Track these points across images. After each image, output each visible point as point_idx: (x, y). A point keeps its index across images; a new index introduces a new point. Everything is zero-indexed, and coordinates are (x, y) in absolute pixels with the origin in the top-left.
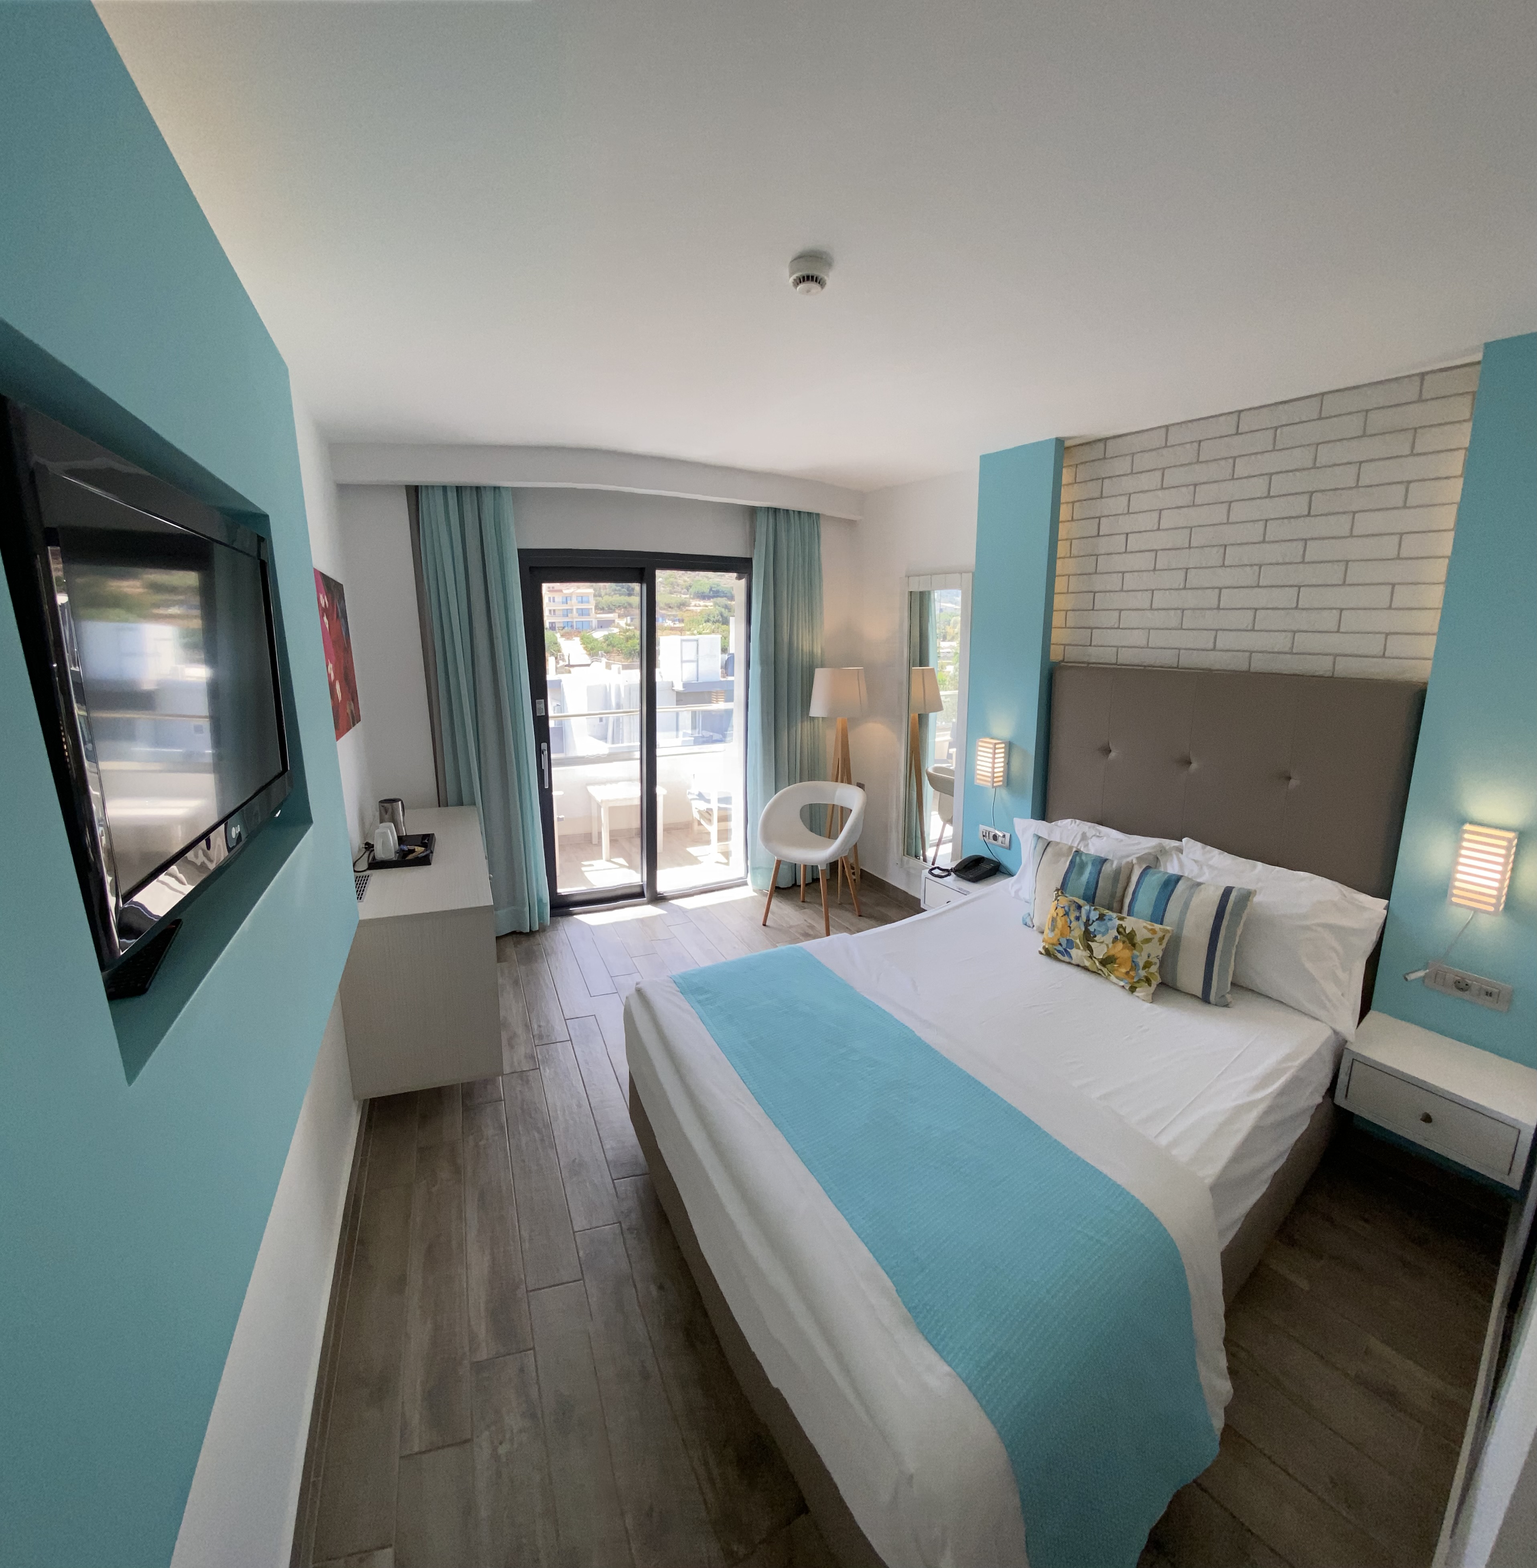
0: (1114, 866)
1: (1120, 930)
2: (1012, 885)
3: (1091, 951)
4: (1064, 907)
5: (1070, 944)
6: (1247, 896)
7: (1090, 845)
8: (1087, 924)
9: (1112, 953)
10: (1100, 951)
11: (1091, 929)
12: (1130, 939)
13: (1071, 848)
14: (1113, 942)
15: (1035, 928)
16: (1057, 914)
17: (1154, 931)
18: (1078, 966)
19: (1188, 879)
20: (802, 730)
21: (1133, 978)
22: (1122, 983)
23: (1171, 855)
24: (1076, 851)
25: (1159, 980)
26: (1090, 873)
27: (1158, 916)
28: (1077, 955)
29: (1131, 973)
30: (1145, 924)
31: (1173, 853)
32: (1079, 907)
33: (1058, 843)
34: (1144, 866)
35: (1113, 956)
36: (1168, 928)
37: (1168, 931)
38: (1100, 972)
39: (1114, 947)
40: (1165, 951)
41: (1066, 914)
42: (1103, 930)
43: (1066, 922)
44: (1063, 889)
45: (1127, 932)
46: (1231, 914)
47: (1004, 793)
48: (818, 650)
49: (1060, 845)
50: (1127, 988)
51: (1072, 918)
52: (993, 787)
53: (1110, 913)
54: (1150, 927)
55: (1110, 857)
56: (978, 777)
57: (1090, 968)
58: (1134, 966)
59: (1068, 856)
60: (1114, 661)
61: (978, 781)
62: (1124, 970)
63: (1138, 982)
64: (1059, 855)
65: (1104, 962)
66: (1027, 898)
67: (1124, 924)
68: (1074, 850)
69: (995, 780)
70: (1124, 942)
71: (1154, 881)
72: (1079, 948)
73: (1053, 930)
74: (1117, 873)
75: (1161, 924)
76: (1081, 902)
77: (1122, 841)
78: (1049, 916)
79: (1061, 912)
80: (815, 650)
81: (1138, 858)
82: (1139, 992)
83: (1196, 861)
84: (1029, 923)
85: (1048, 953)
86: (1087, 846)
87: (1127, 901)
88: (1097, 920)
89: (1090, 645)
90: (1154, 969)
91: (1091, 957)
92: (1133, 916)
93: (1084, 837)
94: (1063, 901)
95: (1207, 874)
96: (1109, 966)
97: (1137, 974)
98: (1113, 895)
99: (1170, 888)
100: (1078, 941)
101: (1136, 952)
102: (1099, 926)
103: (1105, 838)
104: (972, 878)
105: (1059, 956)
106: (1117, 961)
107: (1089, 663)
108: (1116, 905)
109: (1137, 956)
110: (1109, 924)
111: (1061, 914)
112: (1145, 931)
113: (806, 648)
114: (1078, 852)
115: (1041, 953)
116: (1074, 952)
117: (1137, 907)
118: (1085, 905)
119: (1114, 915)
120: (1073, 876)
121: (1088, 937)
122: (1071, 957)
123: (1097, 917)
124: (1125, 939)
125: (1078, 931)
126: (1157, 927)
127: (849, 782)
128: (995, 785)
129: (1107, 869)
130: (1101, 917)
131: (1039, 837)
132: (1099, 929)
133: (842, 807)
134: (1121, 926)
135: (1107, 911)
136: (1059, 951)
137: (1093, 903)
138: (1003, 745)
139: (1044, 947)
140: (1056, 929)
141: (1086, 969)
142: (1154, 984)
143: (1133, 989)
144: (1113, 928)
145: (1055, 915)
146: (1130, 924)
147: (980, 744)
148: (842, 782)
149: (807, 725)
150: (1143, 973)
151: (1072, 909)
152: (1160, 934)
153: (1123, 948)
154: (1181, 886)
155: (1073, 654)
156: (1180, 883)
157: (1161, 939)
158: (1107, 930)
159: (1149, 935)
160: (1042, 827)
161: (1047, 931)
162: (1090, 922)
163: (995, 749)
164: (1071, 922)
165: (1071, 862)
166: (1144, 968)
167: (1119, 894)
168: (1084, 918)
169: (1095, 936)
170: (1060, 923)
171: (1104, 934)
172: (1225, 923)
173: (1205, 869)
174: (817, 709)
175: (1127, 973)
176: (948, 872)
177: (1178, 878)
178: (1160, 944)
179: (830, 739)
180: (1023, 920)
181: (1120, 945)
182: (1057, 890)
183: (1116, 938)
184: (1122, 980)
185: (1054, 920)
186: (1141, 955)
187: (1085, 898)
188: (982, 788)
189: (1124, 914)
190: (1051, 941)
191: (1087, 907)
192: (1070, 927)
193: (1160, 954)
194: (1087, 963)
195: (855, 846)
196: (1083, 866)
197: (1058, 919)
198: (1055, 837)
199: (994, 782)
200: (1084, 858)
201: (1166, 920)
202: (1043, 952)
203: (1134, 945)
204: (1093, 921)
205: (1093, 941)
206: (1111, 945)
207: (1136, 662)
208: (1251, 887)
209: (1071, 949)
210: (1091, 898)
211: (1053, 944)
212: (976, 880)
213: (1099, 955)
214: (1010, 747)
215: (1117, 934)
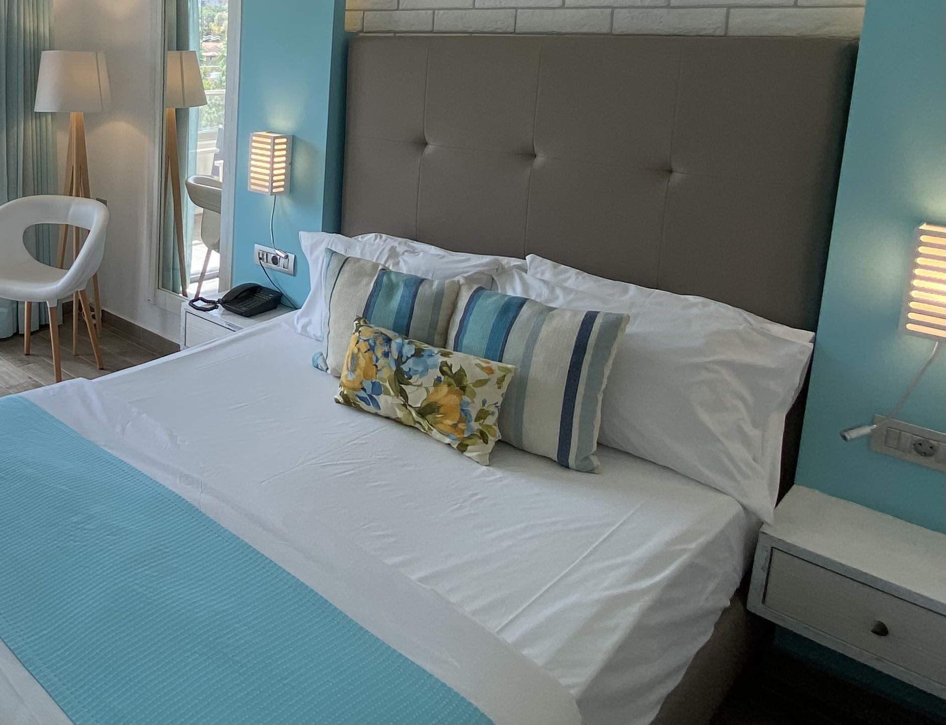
0: (435, 287)
1: (445, 369)
2: (298, 319)
3: (406, 398)
4: (368, 340)
5: (377, 388)
6: (616, 324)
7: (402, 263)
8: (399, 361)
9: (434, 398)
10: (417, 397)
11: (405, 368)
12: (458, 381)
13: (376, 265)
14: (435, 385)
15: (329, 371)
16: (359, 350)
17: (490, 371)
18: (388, 418)
19: (534, 302)
20: (24, 130)
21: (463, 432)
22: (448, 440)
23: (512, 275)
24: (383, 269)
25: (499, 436)
26: (402, 297)
27: (495, 350)
28: (386, 401)
29: (461, 426)
30: (478, 362)
31: (515, 272)
32: (388, 340)
33: (358, 260)
34: (475, 287)
35: (436, 403)
36: (509, 366)
37: (509, 370)
38: (417, 426)
39: (436, 391)
40: (506, 398)
41: (371, 349)
42: (420, 369)
43: (371, 358)
44: (366, 317)
45: (454, 372)
46: (596, 346)
47: (286, 203)
48: (44, 29)
49: (362, 262)
50: (455, 446)
51: (379, 354)
52: (272, 193)
53: (430, 348)
54: (484, 365)
55: (429, 277)
56: (253, 181)
57: (404, 420)
58: (464, 417)
59: (372, 276)
60: (429, 28)
61: (252, 187)
62: (449, 422)
63: (469, 438)
64: (360, 274)
65: (423, 412)
66: (319, 334)
67: (449, 361)
68: (380, 268)
69: (274, 184)
70: (449, 385)
71: (488, 305)
72: (389, 394)
73: (353, 371)
74: (439, 296)
75: (500, 361)
76: (390, 334)
77: (444, 257)
78: (348, 353)
79: (364, 347)
80: (41, 29)
81: (466, 278)
82: (471, 451)
83: (544, 282)
84: (321, 364)
85: (347, 401)
86: (397, 264)
87: (453, 334)
88: (412, 356)
89: (398, 9)
90: (491, 420)
91: (405, 405)
92: (460, 351)
93: (393, 254)
94: (367, 333)
95: (561, 296)
96: (429, 417)
97: (469, 428)
98: (433, 325)
99: (511, 315)
100: (387, 384)
101: (466, 398)
102: (415, 364)
103: (421, 254)
104: (245, 312)
105: (363, 405)
106: (442, 410)
107: (395, 32)
108: (437, 338)
109: (468, 404)
110: (430, 361)
111: (364, 349)
112: (478, 370)
113: (30, 26)
114: (385, 271)
115: (337, 402)
116: (382, 399)
117: (466, 341)
118: (396, 338)
119: (436, 350)
120: (380, 300)
121: (401, 378)
122: (377, 406)
123: (413, 352)
124: (452, 381)
125: (387, 372)
126: (494, 364)
127: (87, 196)
128: (274, 191)
129: (424, 291)
130: (418, 353)
131: (333, 253)
132: (415, 368)
133: (78, 229)
134: (445, 364)
135: (427, 345)
136: (362, 399)
137: (407, 335)
138: (284, 140)
139: (342, 394)
140: (358, 370)
141: (398, 422)
142: (492, 440)
143: (462, 448)
144: (435, 366)
145: (356, 351)
146: (456, 361)
147: (254, 138)
148: (78, 195)
149: (32, 125)
150: (475, 426)
151: (378, 342)
152: (498, 374)
153: (450, 392)
154: (525, 311)
155: (374, 21)
156: (525, 307)
157: (500, 381)
158: (426, 370)
159: (483, 375)
160: (338, 242)
161: (345, 373)
162: (404, 359)
163: (274, 144)
164: (377, 360)
165: (376, 283)
166: (478, 419)
167: (441, 324)
168: (395, 354)
169: (410, 378)
170: (362, 362)
171: (423, 374)
172: (588, 358)
173: (558, 291)
174: (44, 102)
175: (455, 426)
176: (214, 305)
177: (522, 302)
178: (499, 388)
179: (62, 142)
180: (313, 361)
181: (444, 389)
182: (359, 319)
183: (439, 380)
184: (448, 436)
185: (354, 358)
186: (473, 402)
187: (395, 329)
188: (259, 196)
189: (450, 349)
190: (351, 385)
191: (399, 340)
192: (377, 367)
193: (500, 400)
194: (400, 414)
195: (95, 276)
196: (392, 288)
197: (360, 355)
198: (356, 253)
199: (273, 188)
200: (393, 277)
201: (506, 356)
202: (341, 400)
203: (463, 389)
204: (408, 358)
205: (408, 384)
206: (431, 389)
207: (460, 27)
208: (623, 312)
209: (378, 395)
210: (403, 329)
211: (354, 389)
212: (250, 314)
213: (417, 403)
214: (293, 142)
215: (440, 375)
